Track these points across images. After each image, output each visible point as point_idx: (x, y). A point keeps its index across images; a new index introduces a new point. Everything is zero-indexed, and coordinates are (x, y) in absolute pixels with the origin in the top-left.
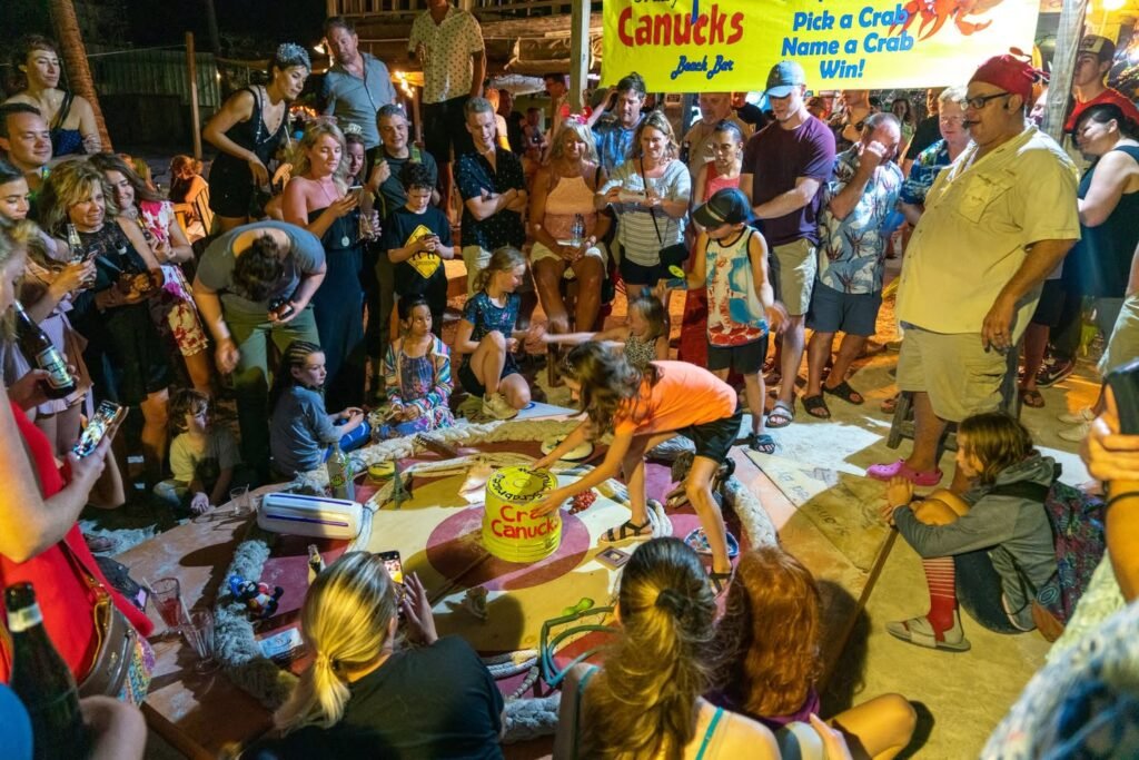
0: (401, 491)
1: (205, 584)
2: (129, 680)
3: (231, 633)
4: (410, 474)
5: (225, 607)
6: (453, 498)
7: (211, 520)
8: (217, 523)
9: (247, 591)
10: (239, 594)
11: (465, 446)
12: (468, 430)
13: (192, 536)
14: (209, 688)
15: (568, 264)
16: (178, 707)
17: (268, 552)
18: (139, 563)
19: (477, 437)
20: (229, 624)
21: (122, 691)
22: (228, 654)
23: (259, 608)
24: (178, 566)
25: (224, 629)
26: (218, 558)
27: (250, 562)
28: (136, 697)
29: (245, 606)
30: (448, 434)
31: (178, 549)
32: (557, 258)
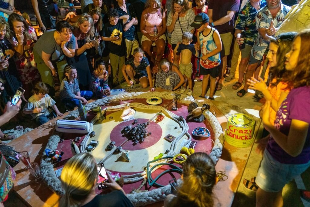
0: (102, 117)
1: (39, 150)
2: (6, 182)
3: (45, 169)
4: (105, 110)
5: (44, 159)
6: (118, 119)
7: (43, 128)
8: (44, 129)
9: (51, 154)
10: (48, 155)
11: (123, 101)
12: (123, 96)
13: (37, 133)
14: (39, 188)
15: (153, 42)
16: (28, 195)
17: (59, 139)
18: (19, 143)
19: (126, 98)
20: (45, 166)
21: (3, 186)
22: (45, 176)
23: (55, 159)
24: (31, 144)
25: (43, 168)
26: (44, 141)
27: (53, 143)
28: (8, 188)
29: (51, 159)
30: (117, 97)
31: (32, 138)
32: (149, 40)
